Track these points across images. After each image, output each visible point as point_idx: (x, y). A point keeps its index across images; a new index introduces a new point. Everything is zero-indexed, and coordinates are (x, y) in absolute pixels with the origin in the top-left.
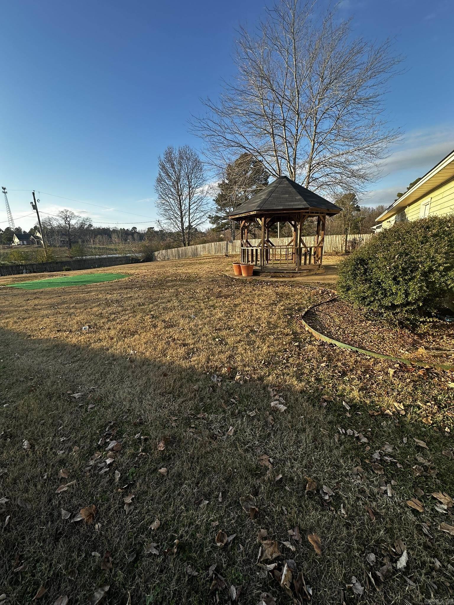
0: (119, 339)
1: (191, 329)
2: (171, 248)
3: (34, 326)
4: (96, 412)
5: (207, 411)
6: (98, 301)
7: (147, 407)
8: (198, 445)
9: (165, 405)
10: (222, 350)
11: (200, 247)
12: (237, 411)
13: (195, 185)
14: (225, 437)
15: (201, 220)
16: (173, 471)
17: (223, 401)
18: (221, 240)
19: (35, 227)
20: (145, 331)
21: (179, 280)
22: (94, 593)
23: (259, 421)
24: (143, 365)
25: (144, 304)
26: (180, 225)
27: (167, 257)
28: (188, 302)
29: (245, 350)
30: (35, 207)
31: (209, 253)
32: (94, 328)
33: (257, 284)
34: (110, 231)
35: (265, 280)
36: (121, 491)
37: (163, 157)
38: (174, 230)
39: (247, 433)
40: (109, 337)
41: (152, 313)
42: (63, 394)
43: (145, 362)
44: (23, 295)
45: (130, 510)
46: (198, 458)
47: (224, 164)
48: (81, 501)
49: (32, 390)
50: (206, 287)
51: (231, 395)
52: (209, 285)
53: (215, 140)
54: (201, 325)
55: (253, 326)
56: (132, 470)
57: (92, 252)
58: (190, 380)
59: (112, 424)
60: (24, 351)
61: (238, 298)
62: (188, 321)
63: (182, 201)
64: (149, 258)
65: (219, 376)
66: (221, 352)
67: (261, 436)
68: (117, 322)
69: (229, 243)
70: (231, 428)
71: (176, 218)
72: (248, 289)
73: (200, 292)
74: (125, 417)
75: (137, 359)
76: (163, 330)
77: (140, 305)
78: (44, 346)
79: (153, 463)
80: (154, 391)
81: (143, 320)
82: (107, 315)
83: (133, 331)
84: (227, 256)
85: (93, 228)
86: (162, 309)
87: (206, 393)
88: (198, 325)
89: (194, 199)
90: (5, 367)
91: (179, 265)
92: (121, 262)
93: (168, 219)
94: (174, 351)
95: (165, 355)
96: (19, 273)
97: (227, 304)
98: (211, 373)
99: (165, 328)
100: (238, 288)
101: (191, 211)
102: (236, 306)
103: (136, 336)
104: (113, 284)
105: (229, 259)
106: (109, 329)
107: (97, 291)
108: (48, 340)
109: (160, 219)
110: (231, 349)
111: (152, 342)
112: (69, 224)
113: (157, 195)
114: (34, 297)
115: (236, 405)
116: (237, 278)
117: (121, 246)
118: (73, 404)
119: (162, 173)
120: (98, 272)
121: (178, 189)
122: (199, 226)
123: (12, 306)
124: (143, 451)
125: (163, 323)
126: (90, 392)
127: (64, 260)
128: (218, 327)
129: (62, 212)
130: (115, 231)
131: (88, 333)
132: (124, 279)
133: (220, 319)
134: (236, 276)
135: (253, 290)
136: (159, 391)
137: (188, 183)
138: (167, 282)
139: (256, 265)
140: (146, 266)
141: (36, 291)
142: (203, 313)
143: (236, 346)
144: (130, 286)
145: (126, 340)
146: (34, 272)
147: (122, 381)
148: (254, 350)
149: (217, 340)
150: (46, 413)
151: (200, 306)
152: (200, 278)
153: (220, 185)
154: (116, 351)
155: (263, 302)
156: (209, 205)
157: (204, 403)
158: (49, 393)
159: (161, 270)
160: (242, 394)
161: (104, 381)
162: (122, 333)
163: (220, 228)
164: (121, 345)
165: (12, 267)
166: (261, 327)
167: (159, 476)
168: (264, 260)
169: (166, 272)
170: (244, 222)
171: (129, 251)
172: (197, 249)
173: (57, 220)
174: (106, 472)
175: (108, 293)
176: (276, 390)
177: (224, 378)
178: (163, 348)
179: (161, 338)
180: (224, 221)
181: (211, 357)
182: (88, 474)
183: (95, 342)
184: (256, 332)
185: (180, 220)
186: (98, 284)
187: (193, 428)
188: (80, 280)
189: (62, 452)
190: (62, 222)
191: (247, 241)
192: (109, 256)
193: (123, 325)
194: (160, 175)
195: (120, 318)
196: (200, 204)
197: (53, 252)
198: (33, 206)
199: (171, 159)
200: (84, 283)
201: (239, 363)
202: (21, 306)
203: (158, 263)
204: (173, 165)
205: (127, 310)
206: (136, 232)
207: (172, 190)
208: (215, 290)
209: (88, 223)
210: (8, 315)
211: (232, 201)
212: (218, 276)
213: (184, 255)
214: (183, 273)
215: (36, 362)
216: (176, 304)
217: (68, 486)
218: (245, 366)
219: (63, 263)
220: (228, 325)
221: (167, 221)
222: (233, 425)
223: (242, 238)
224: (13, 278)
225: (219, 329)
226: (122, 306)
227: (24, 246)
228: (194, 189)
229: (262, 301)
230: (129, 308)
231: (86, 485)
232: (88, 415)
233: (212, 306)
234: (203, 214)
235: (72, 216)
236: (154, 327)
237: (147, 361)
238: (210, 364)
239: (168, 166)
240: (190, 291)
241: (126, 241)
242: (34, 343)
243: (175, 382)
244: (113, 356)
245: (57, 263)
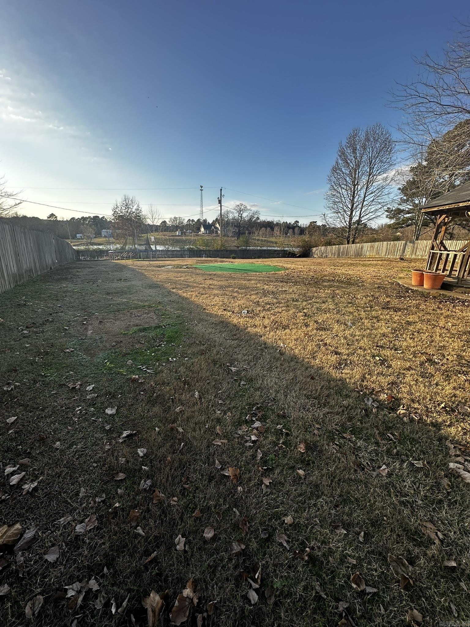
0: (271, 330)
1: (345, 338)
2: (331, 245)
3: (208, 301)
4: (246, 390)
5: (354, 434)
6: (256, 290)
7: (292, 404)
8: (341, 465)
9: (309, 409)
10: (383, 372)
11: (366, 246)
12: (395, 450)
13: (378, 172)
14: (375, 474)
15: (377, 214)
16: (311, 479)
17: (377, 432)
18: (398, 239)
19: (217, 219)
20: (297, 328)
21: (338, 281)
22: (232, 542)
23: (426, 477)
24: (292, 361)
25: (297, 301)
26: (348, 220)
27: (325, 255)
28: (345, 307)
29: (416, 381)
30: (220, 202)
31: (378, 253)
32: (251, 313)
33: (446, 302)
34: (273, 224)
35: (460, 297)
36: (261, 470)
37: (344, 143)
38: (339, 225)
39: (405, 484)
40: (263, 325)
41: (305, 311)
42: (224, 364)
43: (294, 358)
44: (203, 275)
45: (267, 492)
46: (339, 480)
47: (427, 139)
48: (229, 460)
49: (203, 354)
50: (370, 293)
51: (388, 428)
52: (374, 291)
53: (422, 109)
54: (359, 336)
55: (433, 355)
56: (272, 456)
57: (255, 243)
58: (339, 392)
59: (259, 406)
60: (201, 320)
61: (412, 314)
62: (343, 328)
63: (356, 192)
64: (306, 253)
65: (376, 400)
66: (381, 374)
67: (427, 496)
68: (271, 312)
69: (408, 243)
70: (384, 467)
71: (345, 211)
72: (432, 305)
73: (361, 298)
74: (270, 404)
75: (286, 353)
76: (315, 331)
77: (293, 301)
78: (214, 320)
79: (292, 459)
80: (299, 390)
81: (295, 317)
82: (263, 304)
83: (285, 325)
84: (402, 259)
85: (259, 221)
86: (316, 309)
87: (357, 414)
88: (355, 336)
89: (372, 188)
90: (188, 330)
91: (337, 264)
92: (278, 255)
93: (335, 212)
94: (324, 356)
95: (314, 358)
96: (200, 257)
97: (396, 318)
98: (365, 394)
99: (317, 329)
100: (414, 302)
101: (365, 203)
102: (409, 323)
103: (287, 330)
104: (270, 275)
105: (405, 264)
106: (264, 317)
107: (256, 280)
108: (216, 316)
109: (327, 213)
110: (395, 374)
111: (302, 341)
112: (241, 217)
113: (329, 186)
114: (210, 277)
115: (395, 443)
116: (415, 288)
117: (282, 239)
118: (230, 376)
119: (339, 161)
120: (259, 262)
121: (355, 178)
122: (371, 221)
123: (195, 283)
124: (283, 443)
125: (315, 324)
126: (244, 370)
127: (232, 248)
128: (381, 343)
129: (238, 206)
130: (278, 224)
131: (247, 317)
132: (280, 272)
133: (384, 335)
134: (413, 286)
135: (439, 308)
136: (305, 392)
137: (368, 170)
138: (323, 281)
139: (449, 276)
140: (302, 261)
141: (211, 273)
142: (363, 323)
143: (403, 374)
144: (286, 280)
145: (278, 331)
146: (210, 257)
147: (270, 369)
148: (430, 385)
149: (378, 358)
150: (211, 375)
151: (359, 315)
152: (363, 282)
153: (412, 169)
154: (267, 340)
155: (454, 328)
156: (392, 195)
157: (353, 423)
158: (214, 360)
159: (318, 268)
160: (405, 434)
161: (255, 364)
162: (275, 324)
163: (400, 224)
164: (273, 336)
165: (197, 251)
166: (445, 359)
167: (296, 476)
168: (465, 271)
169: (323, 270)
170: (444, 216)
171: (287, 245)
172: (362, 248)
173: (232, 213)
174: (250, 446)
175: (265, 284)
176: (460, 449)
177: (381, 406)
178: (313, 349)
179: (311, 338)
180: (408, 215)
181: (366, 375)
182: (237, 440)
183: (251, 327)
184: (437, 363)
185: (349, 213)
186: (258, 273)
187: (337, 445)
188: (243, 268)
189: (219, 412)
190: (236, 215)
191: (442, 243)
192: (269, 248)
193: (276, 316)
194: (337, 162)
195: (274, 309)
196: (379, 194)
197: (226, 241)
198: (219, 200)
199: (354, 143)
200: (246, 271)
201: (405, 395)
202: (201, 284)
203: (314, 260)
204: (354, 151)
205: (281, 303)
206: (297, 226)
207: (348, 179)
208: (381, 300)
209: (256, 216)
210: (192, 290)
211: (426, 188)
212: (387, 282)
213: (346, 254)
214: (343, 274)
215: (207, 332)
216: (331, 307)
217: (222, 442)
218: (413, 401)
219: (232, 252)
220: (395, 345)
221: (334, 215)
222: (388, 465)
223: (436, 238)
224: (197, 260)
225: (382, 347)
226: (277, 299)
227: (206, 235)
228: (375, 177)
229: (453, 326)
230: (283, 301)
231: (234, 449)
232: (240, 389)
233: (376, 318)
234: (380, 206)
235: (245, 209)
236: (306, 326)
237: (295, 358)
238: (365, 383)
239: (349, 152)
240: (349, 296)
241: (286, 234)
242: (207, 316)
243: (321, 388)
244: (265, 344)
245: (227, 251)
